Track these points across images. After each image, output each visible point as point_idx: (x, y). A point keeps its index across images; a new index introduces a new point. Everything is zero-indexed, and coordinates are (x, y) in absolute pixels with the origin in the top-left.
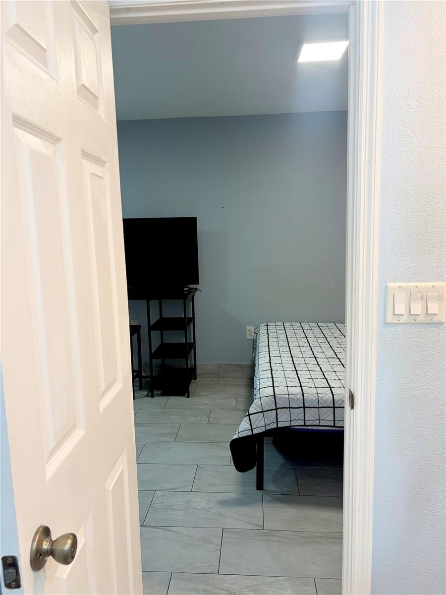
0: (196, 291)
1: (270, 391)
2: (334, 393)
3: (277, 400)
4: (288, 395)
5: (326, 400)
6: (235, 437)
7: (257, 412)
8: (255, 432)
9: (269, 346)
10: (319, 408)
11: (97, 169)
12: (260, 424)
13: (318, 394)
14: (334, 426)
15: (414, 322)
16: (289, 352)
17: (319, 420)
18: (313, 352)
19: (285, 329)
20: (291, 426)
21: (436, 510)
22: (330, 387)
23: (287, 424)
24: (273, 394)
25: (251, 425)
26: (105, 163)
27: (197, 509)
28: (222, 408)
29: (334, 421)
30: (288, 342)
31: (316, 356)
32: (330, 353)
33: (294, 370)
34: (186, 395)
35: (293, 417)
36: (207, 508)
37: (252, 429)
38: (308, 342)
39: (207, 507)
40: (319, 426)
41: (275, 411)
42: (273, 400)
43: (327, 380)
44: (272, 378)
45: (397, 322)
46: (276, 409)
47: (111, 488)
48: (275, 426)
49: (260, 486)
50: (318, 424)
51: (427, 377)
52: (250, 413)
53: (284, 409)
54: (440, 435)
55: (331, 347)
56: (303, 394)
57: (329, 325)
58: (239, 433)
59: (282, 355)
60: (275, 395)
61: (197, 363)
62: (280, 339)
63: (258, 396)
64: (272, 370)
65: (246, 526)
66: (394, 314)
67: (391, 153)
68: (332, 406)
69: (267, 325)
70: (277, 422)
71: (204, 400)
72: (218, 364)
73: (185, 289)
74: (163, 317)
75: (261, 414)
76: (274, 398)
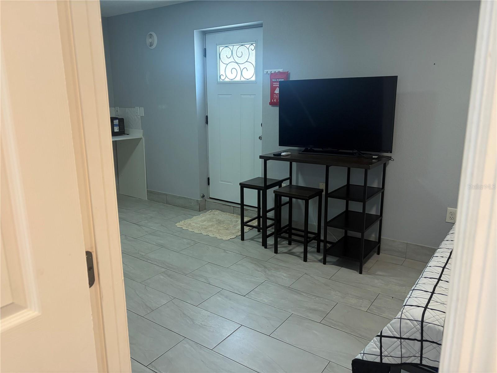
1: (417, 313)
3: (424, 329)
6: (359, 357)
7: (393, 336)
8: (385, 360)
12: (394, 354)
24: (420, 320)
25: (381, 350)
28: (393, 296)
34: (359, 270)
37: (381, 356)
41: (420, 343)
42: (419, 327)
44: (433, 293)
46: (422, 341)
48: (417, 361)
52: (383, 334)
53: (435, 344)
58: (364, 354)
60: (422, 321)
63: (399, 316)
70: (421, 357)
71: (376, 281)
72: (407, 243)
73: (373, 157)
74: (350, 184)
75: (398, 341)
76: (420, 325)
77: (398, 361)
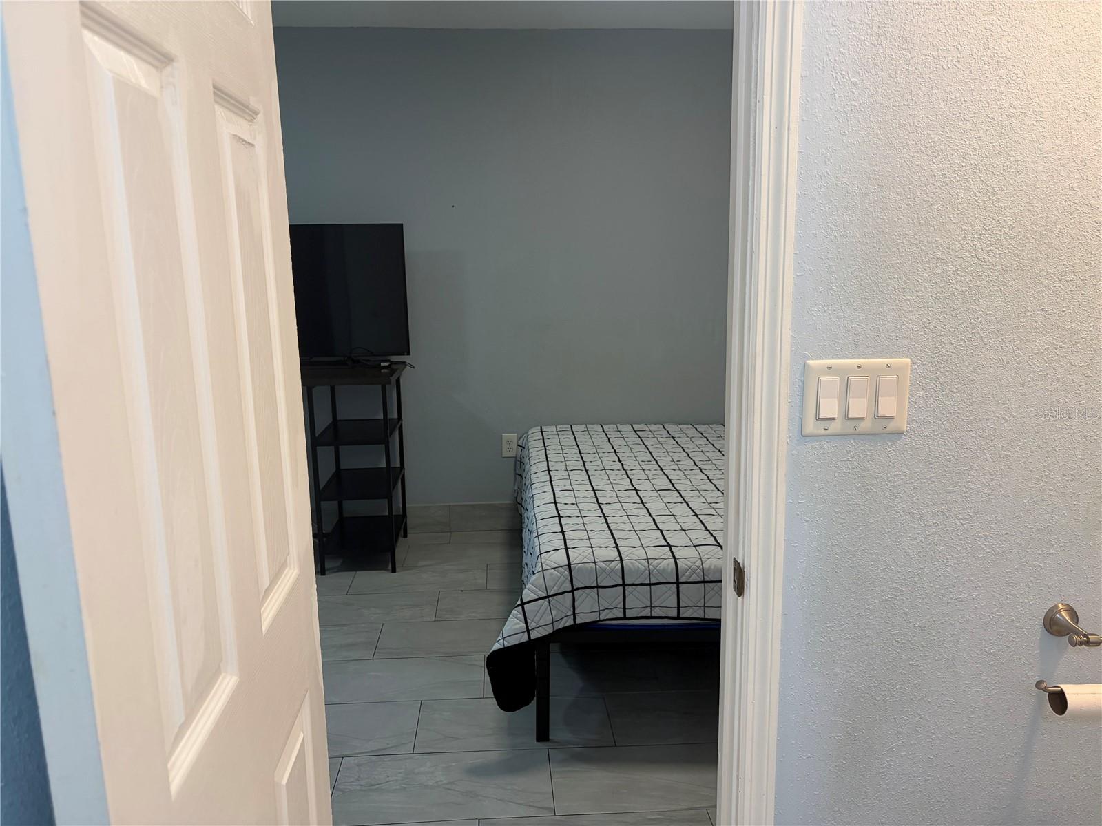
0: (405, 367)
1: (560, 557)
2: (677, 557)
3: (573, 573)
4: (595, 563)
5: (664, 570)
6: (497, 646)
7: (537, 597)
8: (535, 635)
9: (549, 471)
10: (650, 584)
11: (240, 127)
12: (544, 621)
13: (648, 559)
14: (678, 617)
15: (853, 432)
16: (588, 482)
17: (651, 607)
18: (631, 480)
19: (575, 438)
20: (600, 621)
21: (884, 768)
22: (669, 545)
23: (593, 617)
25: (526, 623)
26: (256, 113)
27: (427, 787)
28: (462, 589)
29: (679, 607)
30: (584, 462)
31: (637, 487)
32: (662, 482)
33: (601, 514)
34: (390, 567)
35: (604, 604)
36: (448, 784)
37: (528, 630)
38: (620, 461)
39: (445, 782)
40: (651, 617)
41: (571, 594)
42: (567, 573)
43: (661, 532)
44: (563, 532)
45: (823, 432)
46: (573, 590)
47: (284, 782)
48: (570, 622)
49: (543, 734)
50: (649, 615)
51: (873, 532)
52: (524, 601)
53: (588, 590)
54: (892, 635)
55: (662, 469)
56: (621, 560)
57: (653, 427)
58: (503, 639)
59: (576, 488)
60: (569, 564)
61: (407, 505)
62: (568, 457)
63: (539, 568)
64: (559, 517)
65: (523, 812)
66: (818, 419)
67: (817, 114)
68: (675, 580)
69: (542, 432)
70: (574, 614)
71: (425, 576)
72: (450, 506)
73: (382, 364)
74: (338, 419)
75: (546, 602)
76: (568, 570)
77: (549, 630)
